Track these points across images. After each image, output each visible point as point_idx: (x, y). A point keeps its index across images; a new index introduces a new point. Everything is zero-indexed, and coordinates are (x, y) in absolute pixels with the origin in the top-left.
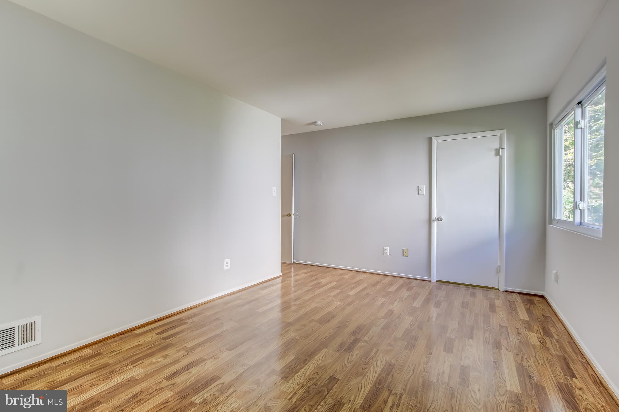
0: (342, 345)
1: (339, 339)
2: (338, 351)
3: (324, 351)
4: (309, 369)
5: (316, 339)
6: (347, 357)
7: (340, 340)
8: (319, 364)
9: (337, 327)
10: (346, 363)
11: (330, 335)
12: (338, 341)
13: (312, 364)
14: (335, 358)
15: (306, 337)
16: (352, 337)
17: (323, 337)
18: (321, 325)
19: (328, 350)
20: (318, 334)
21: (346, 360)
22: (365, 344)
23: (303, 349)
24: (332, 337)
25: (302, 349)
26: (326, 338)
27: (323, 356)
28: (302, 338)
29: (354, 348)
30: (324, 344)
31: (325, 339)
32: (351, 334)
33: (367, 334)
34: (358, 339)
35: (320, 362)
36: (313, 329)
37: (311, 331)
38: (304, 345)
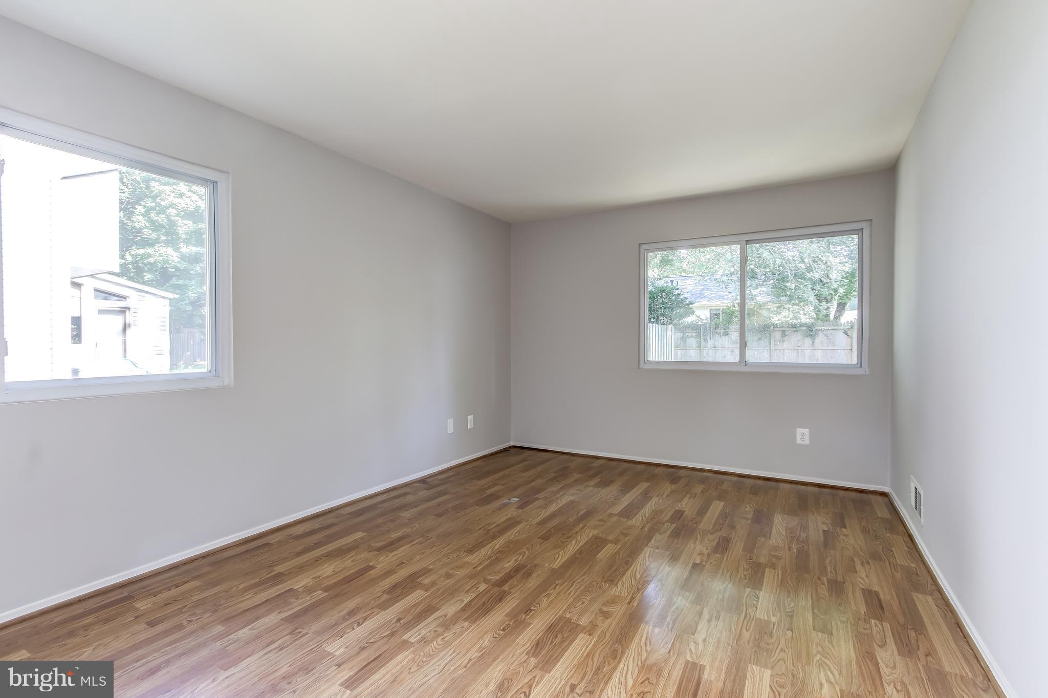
0: (528, 575)
1: (531, 585)
2: (536, 566)
3: (556, 565)
4: (573, 545)
5: (573, 583)
6: (524, 558)
7: (530, 583)
8: (561, 550)
9: (531, 610)
10: (527, 552)
11: (547, 592)
12: (533, 582)
13: (570, 550)
14: (542, 557)
15: (592, 586)
16: (506, 589)
17: (560, 588)
18: (568, 616)
19: (551, 566)
20: (569, 594)
21: (526, 555)
22: (489, 577)
23: (588, 567)
24: (543, 588)
25: (590, 567)
26: (554, 585)
27: (557, 559)
28: (597, 583)
29: (511, 570)
30: (557, 575)
31: (557, 584)
32: (506, 597)
33: (477, 596)
34: (497, 586)
35: (561, 553)
36: (582, 603)
37: (584, 600)
38: (590, 573)
